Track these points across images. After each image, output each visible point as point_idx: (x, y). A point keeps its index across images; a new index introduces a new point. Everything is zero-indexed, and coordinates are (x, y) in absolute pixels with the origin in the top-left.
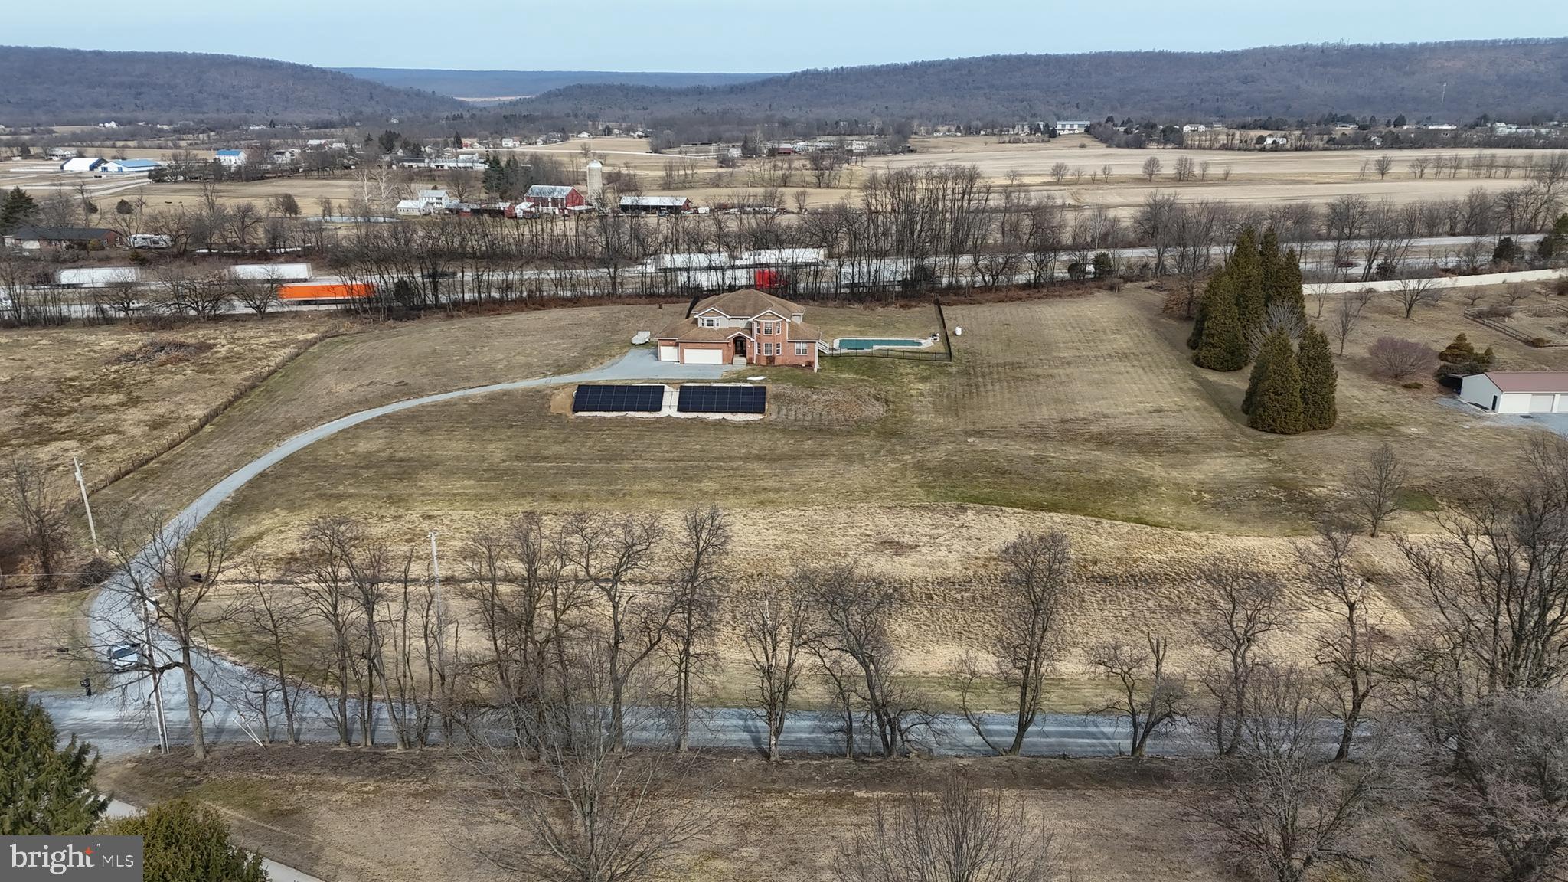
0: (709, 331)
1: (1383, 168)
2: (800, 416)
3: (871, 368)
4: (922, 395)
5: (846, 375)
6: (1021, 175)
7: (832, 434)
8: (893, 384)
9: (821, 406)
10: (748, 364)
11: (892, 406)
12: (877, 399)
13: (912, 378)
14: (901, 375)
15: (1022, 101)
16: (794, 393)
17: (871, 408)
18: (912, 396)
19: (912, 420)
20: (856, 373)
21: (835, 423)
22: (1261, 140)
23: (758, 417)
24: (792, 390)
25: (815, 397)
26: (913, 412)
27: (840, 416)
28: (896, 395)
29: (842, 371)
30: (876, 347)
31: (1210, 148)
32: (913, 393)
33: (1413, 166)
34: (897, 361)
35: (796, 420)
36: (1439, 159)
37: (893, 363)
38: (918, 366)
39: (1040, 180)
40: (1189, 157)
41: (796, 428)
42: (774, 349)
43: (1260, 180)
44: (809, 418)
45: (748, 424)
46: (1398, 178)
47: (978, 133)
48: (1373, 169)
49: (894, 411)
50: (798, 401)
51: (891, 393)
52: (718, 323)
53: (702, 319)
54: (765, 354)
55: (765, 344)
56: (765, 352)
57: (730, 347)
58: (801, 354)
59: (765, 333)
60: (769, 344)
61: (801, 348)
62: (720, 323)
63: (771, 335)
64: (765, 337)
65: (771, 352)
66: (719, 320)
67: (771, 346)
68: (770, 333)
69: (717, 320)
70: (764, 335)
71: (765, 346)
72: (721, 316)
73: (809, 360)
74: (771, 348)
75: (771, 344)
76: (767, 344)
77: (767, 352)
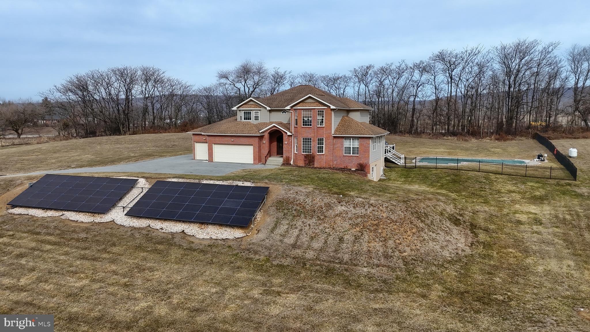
0: (244, 124)
2: (304, 239)
3: (454, 181)
4: (538, 222)
5: (415, 187)
7: (347, 283)
8: (486, 202)
9: (346, 225)
10: (283, 164)
11: (482, 236)
12: (456, 222)
13: (517, 197)
14: (499, 192)
16: (309, 201)
17: (441, 237)
18: (519, 222)
19: (526, 268)
20: (432, 185)
21: (363, 259)
23: (238, 233)
24: (307, 195)
25: (340, 208)
26: (526, 252)
27: (378, 246)
28: (491, 218)
29: (410, 183)
30: (465, 163)
32: (523, 218)
34: (492, 176)
35: (294, 246)
37: (486, 178)
38: (524, 183)
41: (286, 262)
42: (314, 145)
44: (317, 245)
45: (213, 244)
49: (487, 245)
50: (311, 213)
51: (482, 216)
52: (256, 117)
53: (240, 110)
54: (303, 152)
55: (303, 139)
56: (303, 149)
57: (265, 142)
58: (351, 155)
59: (304, 125)
60: (308, 139)
61: (351, 146)
62: (259, 116)
63: (311, 128)
64: (303, 130)
65: (311, 150)
66: (258, 112)
67: (311, 142)
68: (311, 125)
69: (255, 112)
70: (302, 127)
71: (303, 142)
72: (261, 108)
73: (361, 162)
74: (311, 144)
75: (311, 139)
76: (306, 139)
77: (306, 149)
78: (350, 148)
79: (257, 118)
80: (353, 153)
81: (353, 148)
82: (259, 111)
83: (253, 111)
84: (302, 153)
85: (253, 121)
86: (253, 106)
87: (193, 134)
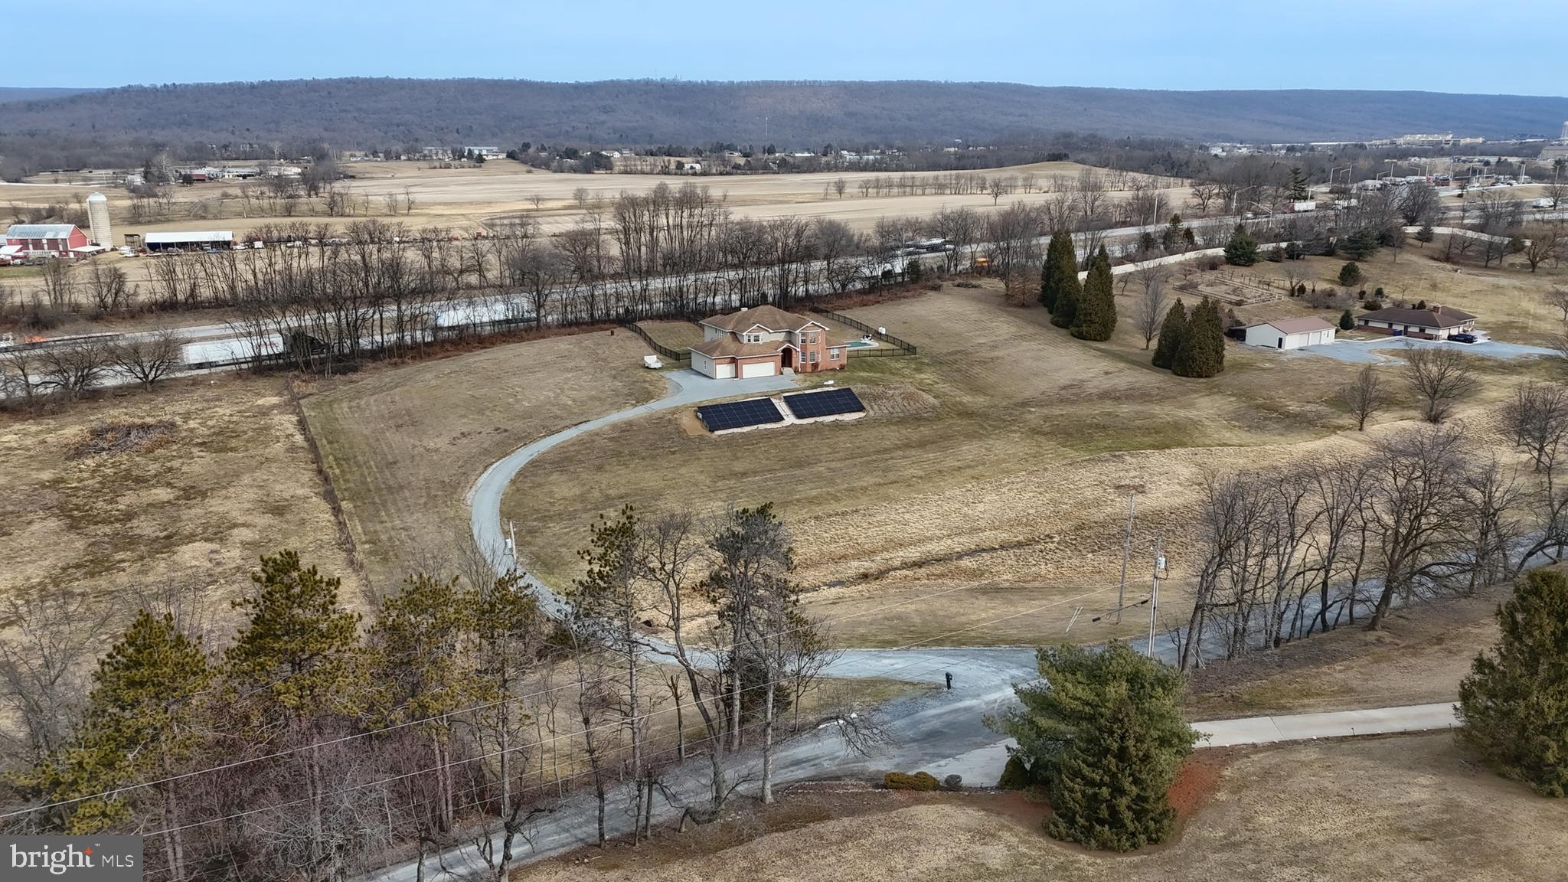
1: (840, 187)
2: (891, 409)
6: (544, 200)
15: (398, 125)
22: (680, 165)
23: (861, 415)
31: (652, 173)
33: (861, 187)
36: (878, 180)
39: (560, 204)
40: (667, 182)
42: (816, 357)
43: (752, 201)
45: (860, 421)
46: (852, 197)
47: (398, 158)
48: (833, 190)
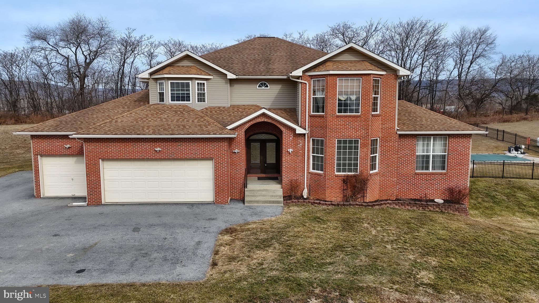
52: (201, 94)
53: (156, 79)
54: (339, 170)
55: (339, 142)
56: (339, 165)
57: (236, 151)
58: (431, 170)
59: (340, 111)
60: (350, 142)
61: (431, 154)
62: (206, 92)
63: (358, 116)
64: (341, 121)
65: (356, 165)
66: (204, 84)
67: (356, 148)
68: (357, 111)
69: (198, 83)
70: (338, 117)
71: (339, 148)
72: (210, 75)
73: (452, 184)
74: (356, 153)
75: (356, 142)
76: (345, 142)
77: (344, 165)
78: (428, 157)
79: (201, 98)
80: (434, 168)
81: (433, 156)
82: (205, 82)
83: (194, 81)
84: (336, 173)
85: (193, 102)
86: (194, 71)
87: (33, 137)
